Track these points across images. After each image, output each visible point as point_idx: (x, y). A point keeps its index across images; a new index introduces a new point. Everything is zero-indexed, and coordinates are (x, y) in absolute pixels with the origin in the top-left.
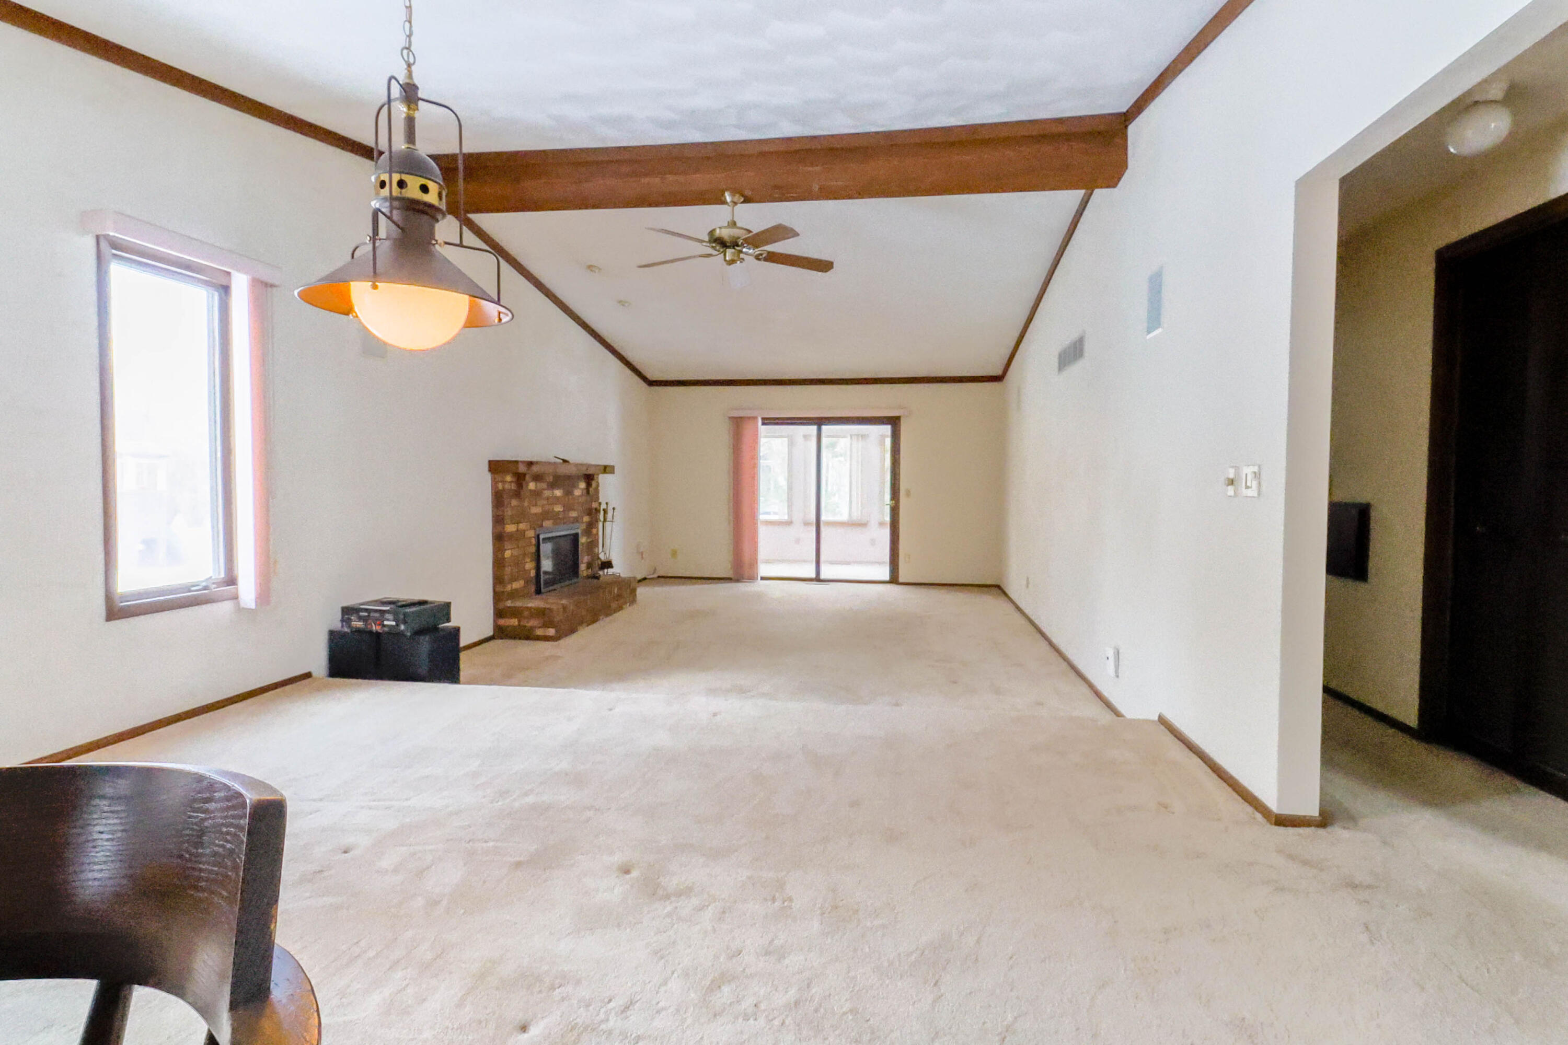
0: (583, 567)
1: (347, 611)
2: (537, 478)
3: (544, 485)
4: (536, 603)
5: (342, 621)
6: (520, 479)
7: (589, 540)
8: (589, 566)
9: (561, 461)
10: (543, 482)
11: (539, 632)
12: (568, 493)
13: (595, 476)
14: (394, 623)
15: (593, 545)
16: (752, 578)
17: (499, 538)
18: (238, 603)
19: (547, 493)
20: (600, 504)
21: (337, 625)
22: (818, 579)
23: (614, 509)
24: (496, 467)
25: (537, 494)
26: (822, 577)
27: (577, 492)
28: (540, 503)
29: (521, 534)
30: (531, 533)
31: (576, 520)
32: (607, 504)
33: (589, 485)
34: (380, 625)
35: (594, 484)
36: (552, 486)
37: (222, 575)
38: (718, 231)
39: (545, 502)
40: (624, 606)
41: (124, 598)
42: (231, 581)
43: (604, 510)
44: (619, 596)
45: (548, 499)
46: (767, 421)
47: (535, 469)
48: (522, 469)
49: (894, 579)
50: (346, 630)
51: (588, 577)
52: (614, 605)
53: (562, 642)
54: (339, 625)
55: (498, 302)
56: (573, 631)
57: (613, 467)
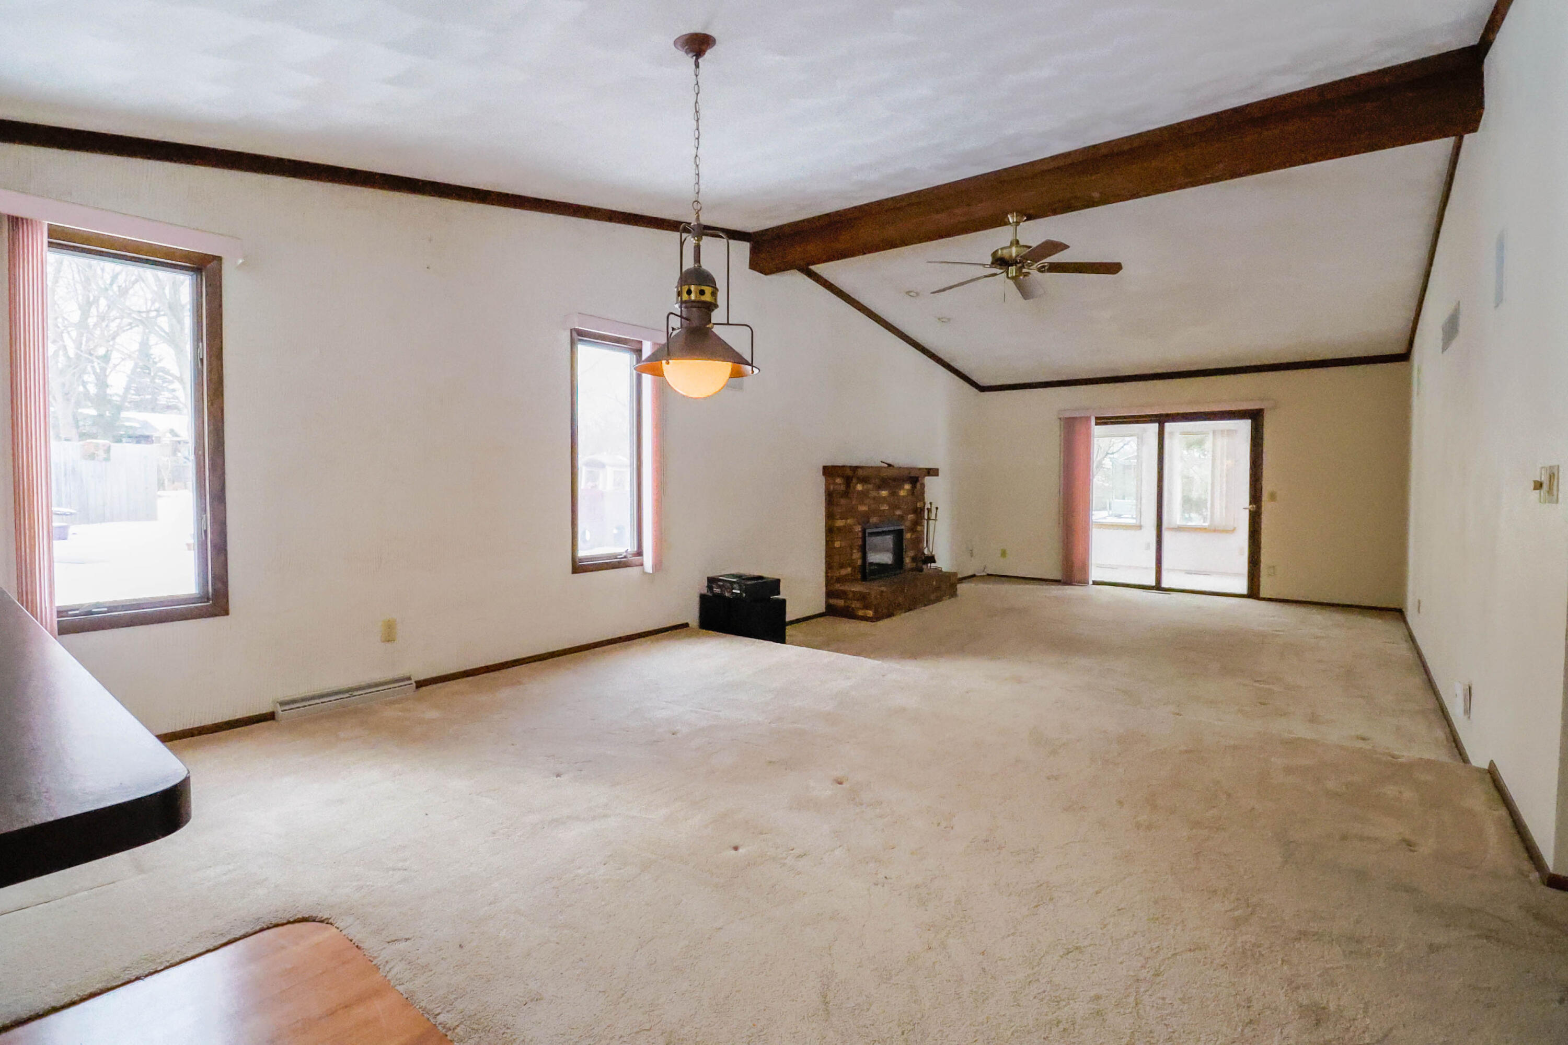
0: (907, 560)
1: (712, 581)
2: (864, 480)
3: (870, 486)
4: (858, 588)
5: (708, 586)
6: (848, 480)
7: (913, 536)
8: (914, 559)
9: (886, 465)
10: (870, 484)
11: (861, 613)
12: (893, 494)
13: (920, 479)
14: (739, 592)
15: (918, 541)
16: (1084, 582)
17: (830, 531)
18: (643, 569)
19: (873, 494)
20: (925, 504)
21: (705, 591)
22: (1158, 587)
23: (937, 508)
24: (829, 471)
25: (864, 494)
26: (1164, 584)
27: (902, 493)
28: (867, 501)
29: (848, 530)
30: (858, 528)
31: (901, 518)
32: (931, 503)
33: (914, 487)
34: (729, 592)
35: (918, 485)
36: (879, 488)
37: (636, 549)
38: (1000, 252)
39: (872, 502)
40: (944, 598)
41: (581, 560)
42: (640, 553)
43: (928, 509)
44: (938, 588)
45: (874, 498)
46: (1103, 421)
47: (860, 472)
48: (849, 473)
49: (1253, 592)
50: (709, 594)
51: (912, 570)
52: (933, 597)
53: (880, 623)
54: (706, 591)
55: (752, 365)
56: (890, 615)
57: (937, 470)
